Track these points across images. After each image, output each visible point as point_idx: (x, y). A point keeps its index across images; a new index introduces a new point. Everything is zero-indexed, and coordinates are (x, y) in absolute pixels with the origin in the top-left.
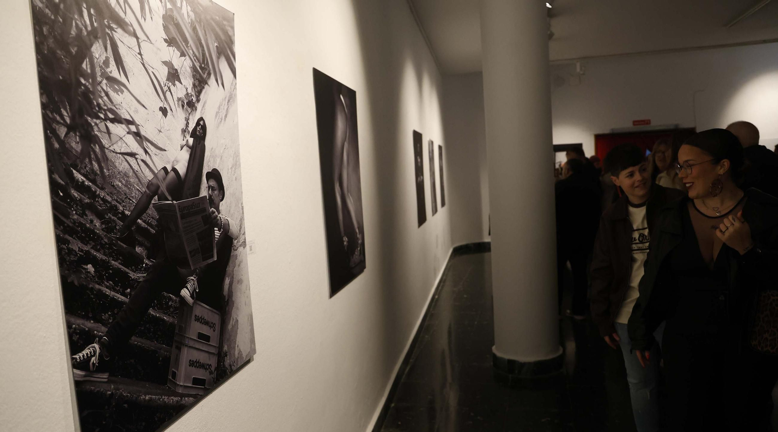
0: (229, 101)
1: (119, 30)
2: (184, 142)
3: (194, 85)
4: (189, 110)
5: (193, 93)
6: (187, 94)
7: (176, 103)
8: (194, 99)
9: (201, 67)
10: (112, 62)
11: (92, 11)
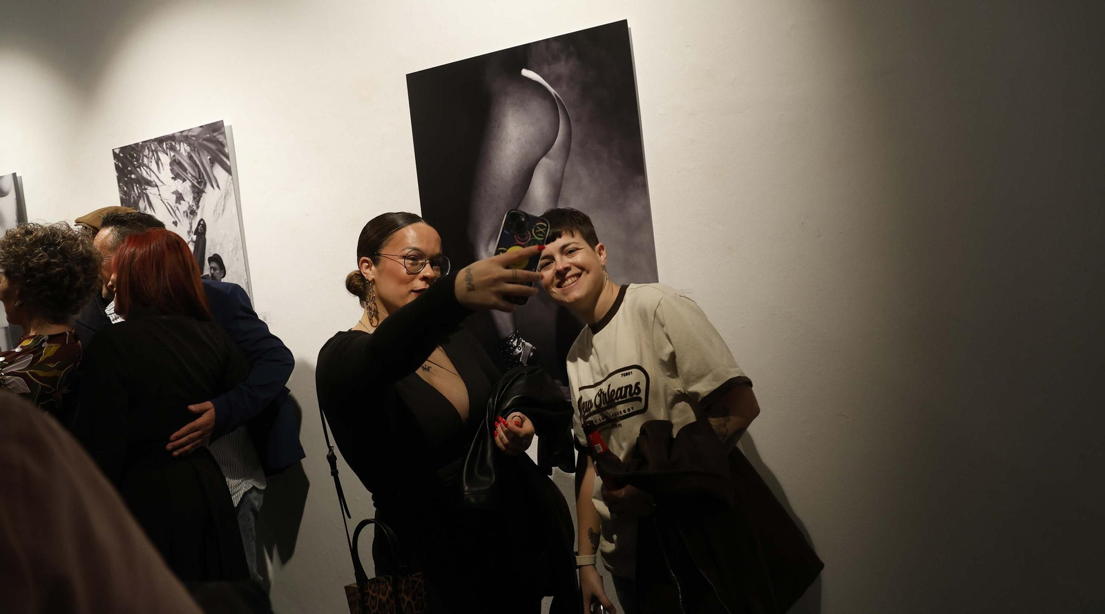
0: (225, 197)
1: (149, 188)
2: (190, 239)
3: (194, 198)
4: (192, 216)
5: (194, 204)
6: (190, 206)
7: (182, 215)
8: (195, 208)
9: (198, 183)
10: (148, 207)
11: (138, 186)
